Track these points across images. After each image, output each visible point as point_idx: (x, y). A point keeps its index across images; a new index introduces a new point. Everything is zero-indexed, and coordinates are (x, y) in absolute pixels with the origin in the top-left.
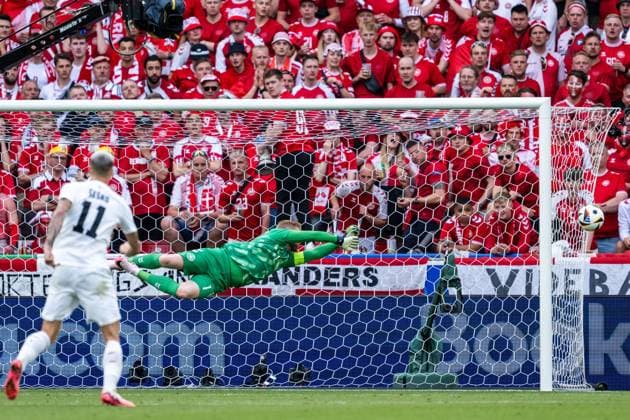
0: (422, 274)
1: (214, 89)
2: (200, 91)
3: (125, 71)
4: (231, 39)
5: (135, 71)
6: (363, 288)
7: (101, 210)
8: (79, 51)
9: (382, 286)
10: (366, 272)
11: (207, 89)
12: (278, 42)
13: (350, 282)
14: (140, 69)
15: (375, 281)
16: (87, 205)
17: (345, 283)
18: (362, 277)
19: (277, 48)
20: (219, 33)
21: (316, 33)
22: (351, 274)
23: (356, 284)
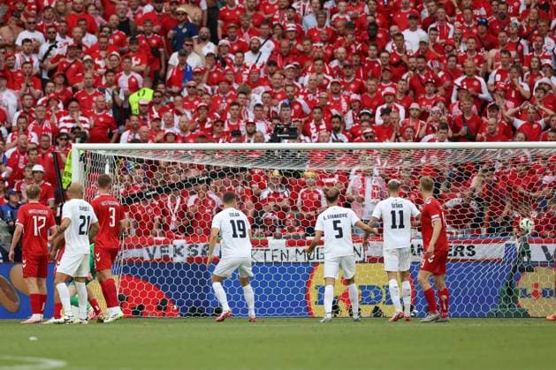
0: (502, 250)
1: (371, 137)
2: (364, 139)
3: (317, 126)
4: (385, 106)
5: (323, 126)
6: (466, 257)
7: (401, 212)
8: (286, 115)
9: (478, 256)
10: (468, 248)
11: (366, 138)
12: (413, 109)
13: (458, 253)
14: (326, 125)
15: (474, 253)
16: (393, 213)
17: (455, 254)
18: (465, 251)
19: (412, 113)
20: (375, 103)
21: (433, 102)
22: (459, 249)
23: (462, 255)
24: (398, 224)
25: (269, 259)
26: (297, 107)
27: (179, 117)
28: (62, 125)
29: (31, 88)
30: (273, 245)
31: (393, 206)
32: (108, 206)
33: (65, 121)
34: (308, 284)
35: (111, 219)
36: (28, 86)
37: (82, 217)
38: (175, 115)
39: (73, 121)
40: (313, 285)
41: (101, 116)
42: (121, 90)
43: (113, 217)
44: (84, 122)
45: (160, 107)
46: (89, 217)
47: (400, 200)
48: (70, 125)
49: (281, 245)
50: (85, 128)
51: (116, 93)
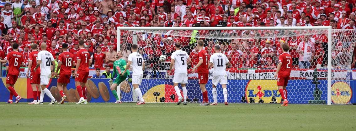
24: (220, 64)
25: (248, 78)
26: (297, 13)
27: (249, 17)
28: (198, 20)
29: (195, 5)
30: (250, 72)
31: (219, 56)
32: (85, 54)
33: (199, 19)
34: (245, 90)
35: (86, 60)
36: (193, 4)
37: (47, 58)
38: (248, 16)
39: (202, 19)
40: (247, 90)
41: (217, 16)
42: (232, 6)
43: (86, 59)
44: (207, 19)
45: (242, 12)
46: (50, 58)
47: (221, 54)
48: (200, 20)
49: (253, 72)
50: (207, 22)
51: (229, 7)
